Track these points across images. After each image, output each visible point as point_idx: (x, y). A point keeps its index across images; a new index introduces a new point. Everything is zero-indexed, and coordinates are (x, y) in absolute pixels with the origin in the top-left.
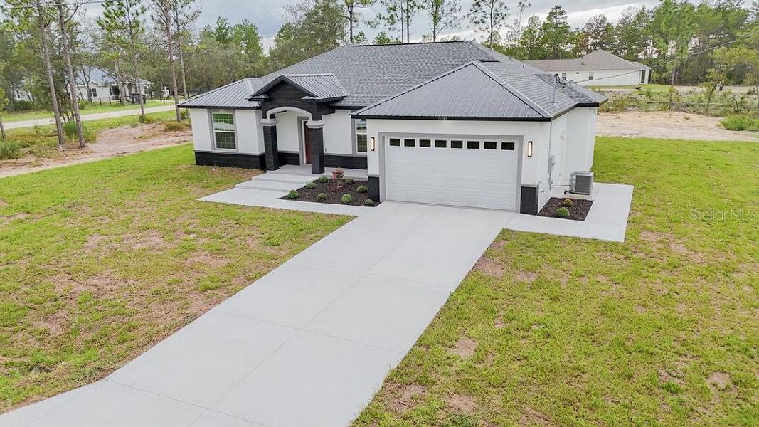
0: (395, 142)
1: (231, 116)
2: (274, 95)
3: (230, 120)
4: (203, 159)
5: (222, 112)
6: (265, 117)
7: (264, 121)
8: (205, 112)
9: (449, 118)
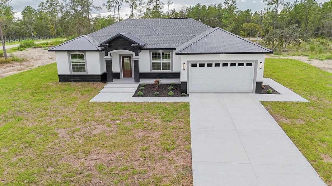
0: (194, 65)
1: (83, 55)
2: (112, 44)
3: (82, 57)
4: (63, 79)
5: (77, 53)
6: (106, 55)
7: (106, 57)
8: (66, 53)
9: (227, 53)
